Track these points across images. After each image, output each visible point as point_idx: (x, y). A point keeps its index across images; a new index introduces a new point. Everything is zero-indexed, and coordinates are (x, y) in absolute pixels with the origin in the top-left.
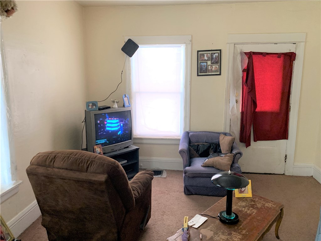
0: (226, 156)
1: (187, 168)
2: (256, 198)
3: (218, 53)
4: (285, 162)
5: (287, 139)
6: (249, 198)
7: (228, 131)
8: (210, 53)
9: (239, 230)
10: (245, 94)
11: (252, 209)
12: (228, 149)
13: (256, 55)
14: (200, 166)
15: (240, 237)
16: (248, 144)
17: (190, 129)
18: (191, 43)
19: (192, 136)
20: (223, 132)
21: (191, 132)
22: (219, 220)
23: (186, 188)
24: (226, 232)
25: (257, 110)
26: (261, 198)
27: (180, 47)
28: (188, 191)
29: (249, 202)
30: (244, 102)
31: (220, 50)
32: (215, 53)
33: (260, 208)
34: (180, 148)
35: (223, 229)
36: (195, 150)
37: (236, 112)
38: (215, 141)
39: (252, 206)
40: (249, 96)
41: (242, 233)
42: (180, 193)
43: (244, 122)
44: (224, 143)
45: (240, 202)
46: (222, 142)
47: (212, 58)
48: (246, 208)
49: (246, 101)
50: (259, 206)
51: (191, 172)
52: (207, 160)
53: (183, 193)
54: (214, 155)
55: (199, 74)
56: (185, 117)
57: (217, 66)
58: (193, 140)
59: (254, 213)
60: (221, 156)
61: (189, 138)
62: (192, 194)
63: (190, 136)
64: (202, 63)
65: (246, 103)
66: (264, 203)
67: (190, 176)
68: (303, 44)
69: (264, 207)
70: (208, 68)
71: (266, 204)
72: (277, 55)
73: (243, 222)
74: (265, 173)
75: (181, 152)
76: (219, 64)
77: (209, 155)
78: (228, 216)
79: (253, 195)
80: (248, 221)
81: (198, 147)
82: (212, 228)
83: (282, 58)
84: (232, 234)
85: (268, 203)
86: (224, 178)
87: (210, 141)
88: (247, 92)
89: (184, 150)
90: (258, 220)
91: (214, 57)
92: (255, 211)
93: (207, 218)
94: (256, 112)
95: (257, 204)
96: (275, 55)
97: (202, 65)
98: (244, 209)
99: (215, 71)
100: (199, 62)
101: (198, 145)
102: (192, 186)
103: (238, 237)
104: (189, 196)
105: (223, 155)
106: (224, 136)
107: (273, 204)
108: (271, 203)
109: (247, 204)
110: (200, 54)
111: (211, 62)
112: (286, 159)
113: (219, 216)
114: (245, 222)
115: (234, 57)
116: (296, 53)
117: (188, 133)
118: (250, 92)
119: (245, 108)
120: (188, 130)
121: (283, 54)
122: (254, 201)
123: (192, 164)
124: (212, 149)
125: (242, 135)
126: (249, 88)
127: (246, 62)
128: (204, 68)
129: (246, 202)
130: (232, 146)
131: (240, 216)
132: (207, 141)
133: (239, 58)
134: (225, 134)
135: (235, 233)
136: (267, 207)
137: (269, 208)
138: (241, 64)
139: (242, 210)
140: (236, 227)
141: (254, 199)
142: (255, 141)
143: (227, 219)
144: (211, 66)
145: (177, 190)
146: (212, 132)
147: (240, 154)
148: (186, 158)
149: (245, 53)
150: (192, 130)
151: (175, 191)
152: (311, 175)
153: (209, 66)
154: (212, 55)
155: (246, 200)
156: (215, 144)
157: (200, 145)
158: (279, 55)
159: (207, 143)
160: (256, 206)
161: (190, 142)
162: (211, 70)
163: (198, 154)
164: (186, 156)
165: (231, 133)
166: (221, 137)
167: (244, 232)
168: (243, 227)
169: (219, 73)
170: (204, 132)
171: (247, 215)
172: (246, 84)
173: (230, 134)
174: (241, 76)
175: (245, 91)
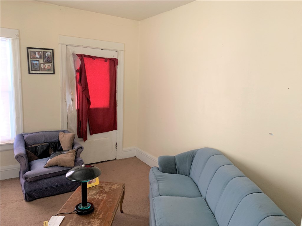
0: (68, 152)
1: (28, 173)
2: (103, 184)
3: (51, 52)
4: (116, 148)
5: (117, 130)
6: (98, 186)
7: (65, 128)
8: (41, 52)
9: (96, 216)
10: (80, 92)
11: (102, 194)
12: (69, 145)
13: (87, 58)
14: (43, 167)
15: (99, 222)
16: (85, 139)
17: (24, 130)
18: (18, 38)
19: (27, 138)
20: (61, 130)
21: (26, 134)
22: (76, 214)
23: (27, 194)
24: (85, 222)
25: (91, 107)
26: (107, 182)
27: (5, 41)
28: (30, 197)
29: (99, 189)
30: (79, 100)
31: (52, 50)
32: (47, 52)
33: (108, 191)
34: (16, 153)
35: (82, 220)
36: (33, 153)
37: (72, 109)
38: (54, 140)
39: (102, 192)
40: (83, 94)
41: (99, 218)
42: (19, 202)
43: (81, 119)
44: (65, 140)
45: (91, 192)
46: (62, 140)
47: (45, 57)
48: (97, 195)
49: (81, 99)
50: (107, 190)
51: (34, 176)
52: (49, 160)
53: (24, 201)
54: (56, 154)
55: (31, 72)
56: (17, 118)
57: (50, 65)
58: (29, 142)
59: (105, 197)
60: (63, 154)
61: (25, 141)
62: (35, 199)
63: (25, 138)
64: (33, 61)
65: (81, 101)
66: (110, 186)
67: (32, 180)
68: (122, 52)
69: (111, 189)
70: (41, 66)
71: (112, 187)
72: (104, 60)
73: (98, 208)
74: (101, 162)
75: (18, 157)
76: (52, 63)
77: (51, 155)
78: (84, 207)
79: (100, 182)
80: (102, 205)
81: (36, 149)
82: (72, 224)
83: (108, 62)
84: (91, 222)
85: (114, 186)
86: (77, 173)
87: (49, 141)
88: (81, 91)
89: (22, 154)
90: (109, 202)
91: (46, 56)
92: (105, 195)
93: (64, 216)
94: (90, 109)
95: (105, 189)
96: (102, 59)
97: (33, 63)
98: (95, 196)
99: (49, 70)
100: (30, 59)
101: (36, 147)
102: (33, 191)
103: (97, 222)
104: (31, 202)
105: (66, 152)
106: (63, 135)
107: (117, 185)
108: (116, 185)
109: (98, 192)
110: (30, 51)
111: (44, 61)
112: (116, 146)
113: (75, 210)
114: (100, 208)
115: (67, 57)
116: (118, 59)
117: (22, 135)
118: (84, 91)
119: (80, 105)
120: (21, 132)
121: (109, 59)
122: (102, 187)
123: (32, 167)
124: (52, 148)
125: (79, 131)
126: (83, 88)
127: (79, 63)
128: (37, 67)
129: (96, 190)
130: (73, 142)
131: (94, 203)
132: (45, 141)
133: (71, 59)
134: (64, 131)
135: (94, 220)
136: (113, 189)
137: (115, 189)
138: (74, 65)
139: (94, 198)
140: (93, 215)
141: (102, 186)
142: (91, 134)
143: (84, 210)
144: (44, 64)
145: (15, 200)
146: (50, 131)
147: (81, 148)
148: (24, 163)
149: (77, 55)
150: (26, 131)
151: (13, 201)
152: (134, 156)
153: (42, 65)
154: (44, 53)
155: (96, 188)
156: (54, 143)
157: (39, 146)
158: (106, 60)
159: (46, 143)
160: (104, 191)
161: (26, 145)
162: (44, 68)
163: (37, 156)
164: (25, 161)
165: (69, 130)
166: (61, 136)
167: (101, 216)
168: (99, 212)
169: (52, 72)
170: (41, 132)
171: (99, 201)
172: (80, 84)
173: (67, 131)
174: (75, 75)
175: (79, 89)
